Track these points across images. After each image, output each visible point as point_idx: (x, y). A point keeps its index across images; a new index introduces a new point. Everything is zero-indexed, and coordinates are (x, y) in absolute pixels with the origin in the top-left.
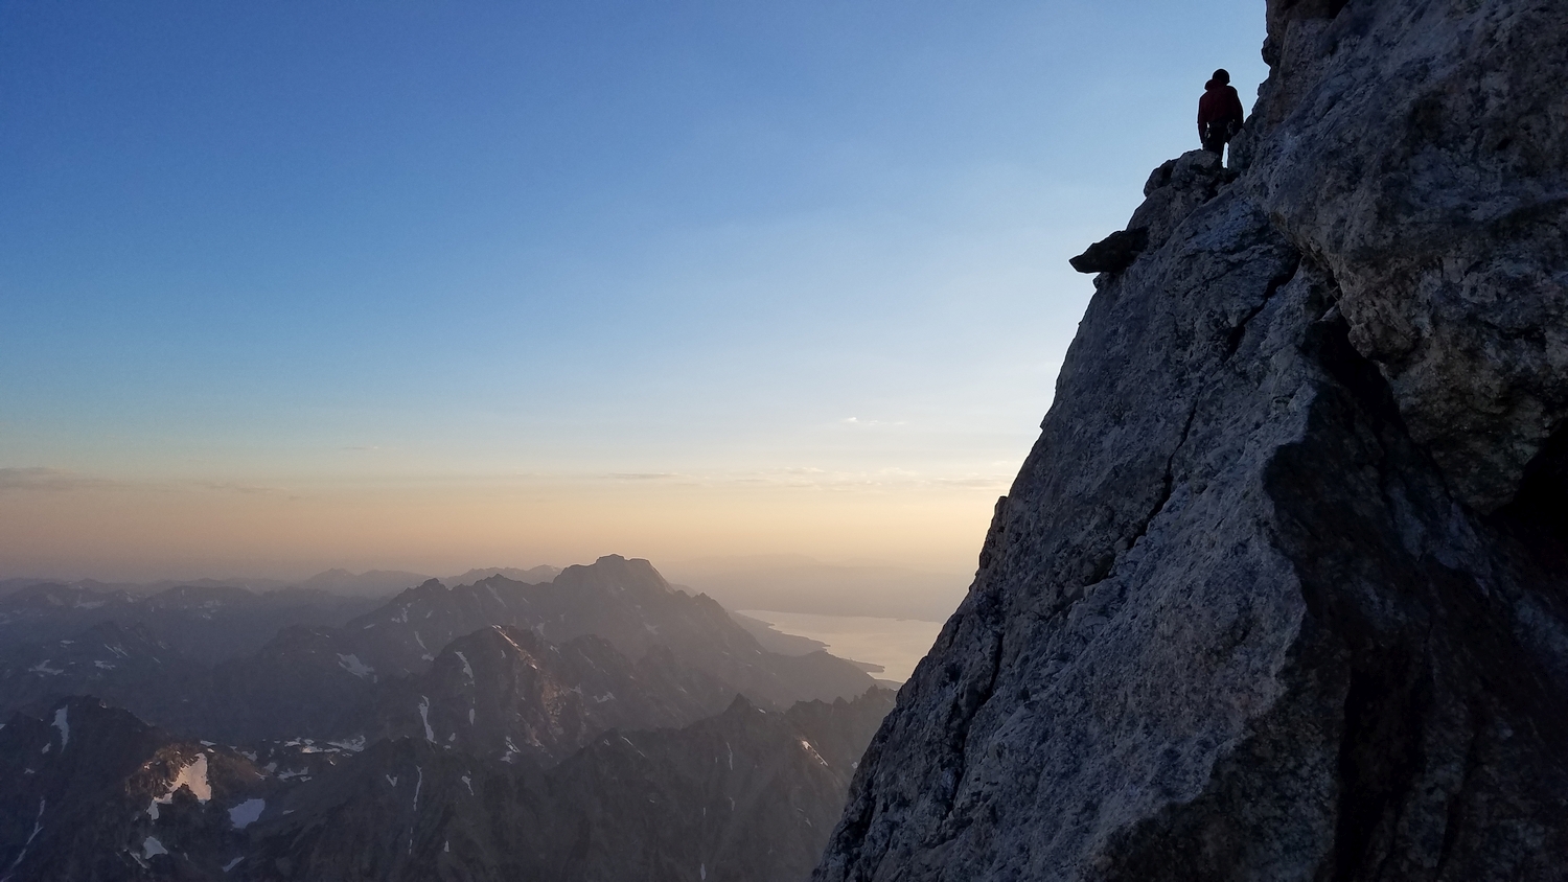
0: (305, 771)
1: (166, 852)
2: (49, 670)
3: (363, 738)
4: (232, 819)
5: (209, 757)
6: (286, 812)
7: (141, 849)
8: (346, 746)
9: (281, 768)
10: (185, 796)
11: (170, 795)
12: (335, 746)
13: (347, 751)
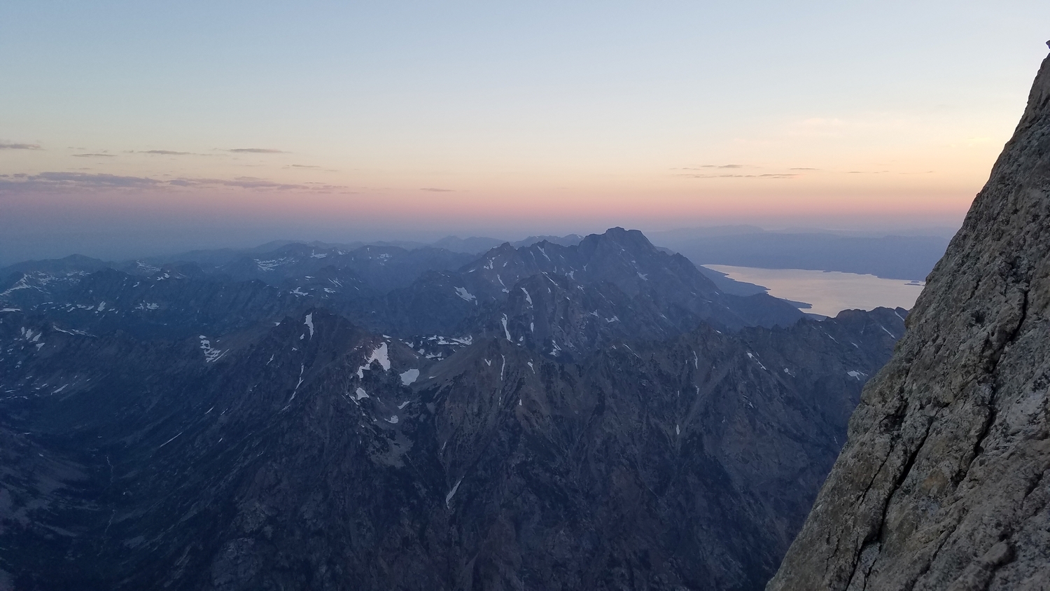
0: (440, 355)
1: (368, 397)
2: (301, 293)
3: (471, 338)
4: (402, 380)
5: (388, 344)
6: (430, 378)
7: (355, 394)
8: (461, 341)
9: (427, 352)
10: (376, 365)
11: (369, 365)
12: (457, 341)
13: (462, 344)
